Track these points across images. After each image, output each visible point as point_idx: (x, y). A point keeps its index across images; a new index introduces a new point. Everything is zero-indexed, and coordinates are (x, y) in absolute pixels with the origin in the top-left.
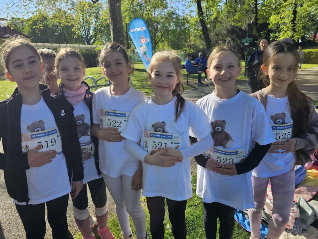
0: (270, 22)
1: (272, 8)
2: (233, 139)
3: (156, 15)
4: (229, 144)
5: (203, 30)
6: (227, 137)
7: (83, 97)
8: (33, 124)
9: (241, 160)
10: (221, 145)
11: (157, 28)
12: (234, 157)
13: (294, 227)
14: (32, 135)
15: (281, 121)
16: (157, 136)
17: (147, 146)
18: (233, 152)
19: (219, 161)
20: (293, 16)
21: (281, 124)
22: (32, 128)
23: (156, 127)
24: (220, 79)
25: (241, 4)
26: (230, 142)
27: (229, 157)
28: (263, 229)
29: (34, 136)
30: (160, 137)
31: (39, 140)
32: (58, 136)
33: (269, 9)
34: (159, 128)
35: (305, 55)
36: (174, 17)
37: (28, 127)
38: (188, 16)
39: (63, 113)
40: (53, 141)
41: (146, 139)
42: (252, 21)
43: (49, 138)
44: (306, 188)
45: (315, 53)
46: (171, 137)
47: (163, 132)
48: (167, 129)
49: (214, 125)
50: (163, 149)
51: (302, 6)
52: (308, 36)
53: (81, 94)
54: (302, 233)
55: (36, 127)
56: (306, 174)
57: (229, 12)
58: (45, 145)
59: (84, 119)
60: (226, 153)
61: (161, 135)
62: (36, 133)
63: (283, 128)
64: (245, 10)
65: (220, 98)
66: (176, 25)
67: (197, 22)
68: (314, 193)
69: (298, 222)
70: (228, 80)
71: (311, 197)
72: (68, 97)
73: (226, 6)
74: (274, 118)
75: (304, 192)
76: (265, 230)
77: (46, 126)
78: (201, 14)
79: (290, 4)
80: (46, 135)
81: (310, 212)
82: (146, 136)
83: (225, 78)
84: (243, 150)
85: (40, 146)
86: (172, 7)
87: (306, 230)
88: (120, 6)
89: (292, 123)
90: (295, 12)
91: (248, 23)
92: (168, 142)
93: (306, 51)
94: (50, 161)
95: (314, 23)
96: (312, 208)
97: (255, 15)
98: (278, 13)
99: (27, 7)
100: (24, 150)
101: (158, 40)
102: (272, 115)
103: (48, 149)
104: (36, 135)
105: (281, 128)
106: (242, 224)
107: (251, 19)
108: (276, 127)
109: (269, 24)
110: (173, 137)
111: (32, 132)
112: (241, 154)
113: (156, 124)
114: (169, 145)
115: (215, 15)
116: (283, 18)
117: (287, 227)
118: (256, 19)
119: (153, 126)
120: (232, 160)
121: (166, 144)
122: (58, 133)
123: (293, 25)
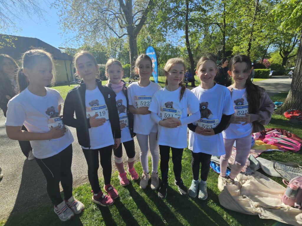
0: (233, 51)
1: (234, 42)
2: (212, 113)
3: (159, 46)
4: (210, 116)
5: (189, 55)
6: (209, 112)
7: (122, 88)
8: (92, 102)
9: (217, 126)
10: (205, 117)
11: (159, 55)
12: (212, 124)
13: (246, 171)
14: (92, 108)
15: (241, 103)
16: (167, 110)
17: (161, 116)
18: (212, 121)
19: (203, 127)
20: (248, 47)
21: (241, 105)
22: (92, 104)
23: (167, 105)
24: (204, 78)
25: (214, 39)
26: (211, 115)
27: (209, 124)
28: (227, 172)
29: (93, 109)
30: (169, 111)
31: (96, 111)
32: (106, 110)
33: (232, 42)
34: (169, 105)
35: (256, 72)
36: (170, 47)
37: (90, 103)
38: (179, 46)
39: (109, 96)
40: (104, 112)
41: (161, 112)
42: (221, 50)
43: (101, 110)
44: (254, 150)
45: (262, 72)
46: (175, 111)
47: (171, 108)
48: (174, 106)
49: (201, 105)
50: (170, 118)
51: (254, 40)
52: (258, 61)
53: (121, 87)
54: (251, 175)
55: (94, 103)
56: (254, 143)
57: (206, 44)
58: (99, 114)
59: (122, 103)
60: (208, 122)
61: (170, 110)
62: (94, 107)
63: (242, 107)
64: (217, 42)
65: (204, 89)
66: (172, 53)
67: (185, 50)
68: (259, 154)
69: (249, 169)
70: (209, 78)
71: (257, 156)
72: (113, 88)
73: (204, 40)
74: (236, 102)
75: (253, 152)
76: (228, 173)
77: (100, 103)
78: (188, 45)
79: (247, 39)
80: (100, 109)
81: (256, 163)
82: (161, 110)
83: (207, 77)
84: (218, 120)
85: (97, 115)
86: (169, 41)
87: (254, 173)
88: (136, 41)
89: (247, 105)
90: (250, 45)
91: (218, 51)
92: (174, 114)
93: (257, 70)
94: (102, 124)
95: (262, 52)
96: (258, 161)
97: (223, 45)
98: (239, 45)
99: (79, 41)
100: (87, 117)
101: (159, 62)
102: (235, 100)
103: (101, 117)
104: (94, 108)
105: (240, 108)
106: (214, 169)
107: (220, 48)
108: (237, 107)
109: (232, 52)
110: (177, 111)
111: (92, 106)
112: (217, 122)
113: (168, 103)
114: (174, 116)
115: (197, 45)
116: (242, 48)
117: (242, 171)
118: (224, 48)
119: (166, 104)
120: (211, 126)
121: (172, 115)
122: (106, 108)
123: (248, 53)
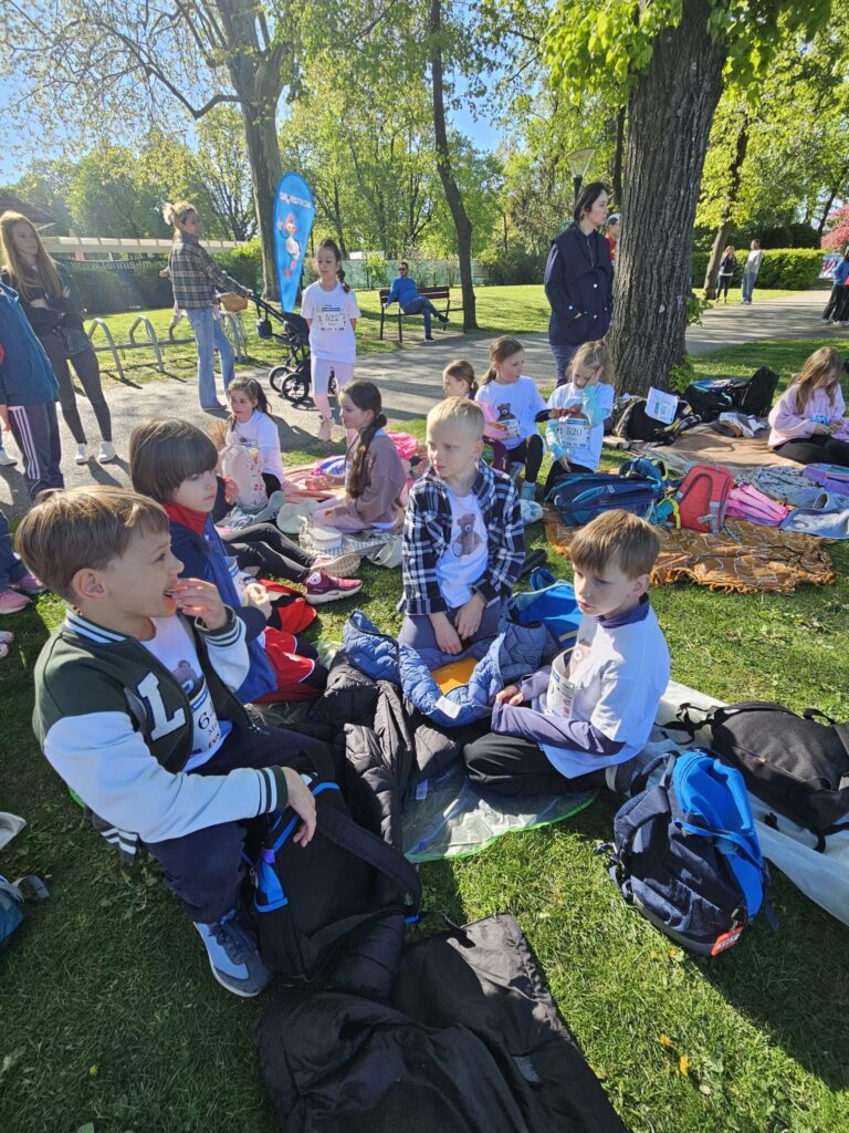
90: (743, 142)
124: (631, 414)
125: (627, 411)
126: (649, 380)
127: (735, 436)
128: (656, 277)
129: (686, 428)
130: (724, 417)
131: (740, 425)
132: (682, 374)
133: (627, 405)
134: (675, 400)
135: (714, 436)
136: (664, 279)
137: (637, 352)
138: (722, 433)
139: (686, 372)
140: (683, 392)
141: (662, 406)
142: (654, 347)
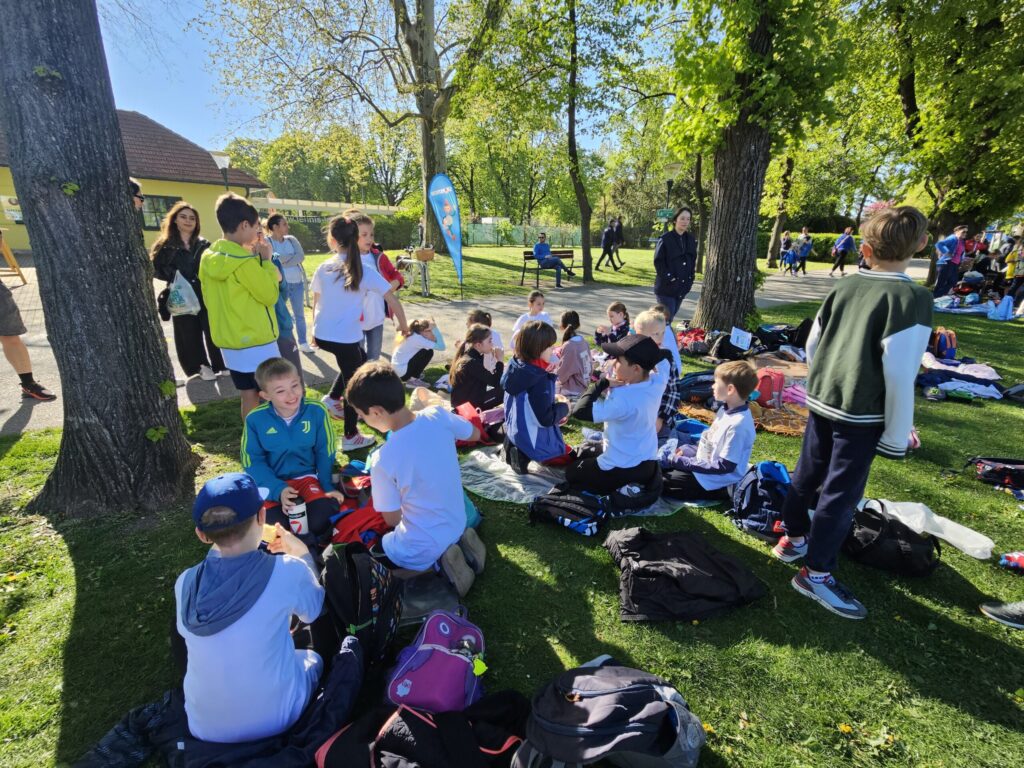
124: (721, 342)
125: (718, 340)
126: (731, 321)
127: (790, 360)
128: (734, 260)
129: (757, 354)
130: (783, 348)
131: (794, 354)
132: (753, 320)
133: (718, 337)
134: (750, 336)
135: (777, 360)
136: (739, 261)
137: (723, 304)
138: (782, 359)
139: (756, 319)
140: (755, 331)
141: (741, 338)
142: (734, 302)
